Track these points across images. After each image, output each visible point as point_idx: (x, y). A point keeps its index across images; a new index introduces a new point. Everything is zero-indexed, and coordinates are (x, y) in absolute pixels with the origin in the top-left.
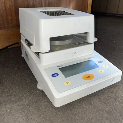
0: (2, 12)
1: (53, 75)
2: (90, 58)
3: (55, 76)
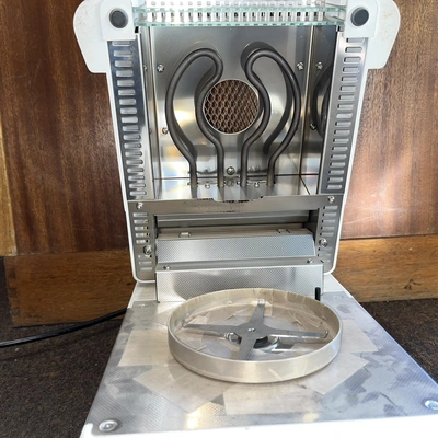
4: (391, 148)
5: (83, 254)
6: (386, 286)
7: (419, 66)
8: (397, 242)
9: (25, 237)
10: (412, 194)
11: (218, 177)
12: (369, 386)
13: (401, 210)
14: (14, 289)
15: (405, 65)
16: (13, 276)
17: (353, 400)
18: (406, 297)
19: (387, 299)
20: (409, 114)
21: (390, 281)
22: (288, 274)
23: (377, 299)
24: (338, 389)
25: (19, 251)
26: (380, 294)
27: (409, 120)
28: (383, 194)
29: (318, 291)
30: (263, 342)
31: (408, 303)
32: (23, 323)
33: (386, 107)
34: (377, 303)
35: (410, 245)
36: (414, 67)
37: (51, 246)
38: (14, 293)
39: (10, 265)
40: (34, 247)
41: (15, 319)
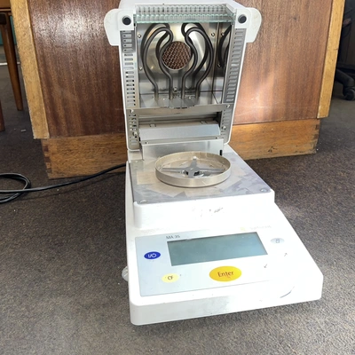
0: (102, 98)
2: (254, 228)
3: (152, 258)
4: (263, 71)
5: (88, 137)
6: (258, 150)
7: (280, 22)
8: (265, 125)
9: (53, 127)
10: (274, 98)
11: (169, 94)
12: (241, 186)
13: (267, 107)
14: (48, 158)
15: (272, 21)
16: (47, 150)
17: (234, 190)
18: (269, 157)
19: (258, 158)
20: (273, 50)
21: (260, 148)
22: (207, 144)
23: (253, 158)
24: (229, 188)
25: (50, 136)
26: (255, 155)
27: (273, 55)
28: (258, 98)
29: (221, 151)
30: (197, 174)
31: (269, 159)
32: (54, 177)
33: (260, 47)
34: (253, 160)
35: (272, 127)
36: (277, 23)
37: (69, 132)
38: (48, 159)
39: (44, 143)
40: (59, 133)
41: (49, 175)
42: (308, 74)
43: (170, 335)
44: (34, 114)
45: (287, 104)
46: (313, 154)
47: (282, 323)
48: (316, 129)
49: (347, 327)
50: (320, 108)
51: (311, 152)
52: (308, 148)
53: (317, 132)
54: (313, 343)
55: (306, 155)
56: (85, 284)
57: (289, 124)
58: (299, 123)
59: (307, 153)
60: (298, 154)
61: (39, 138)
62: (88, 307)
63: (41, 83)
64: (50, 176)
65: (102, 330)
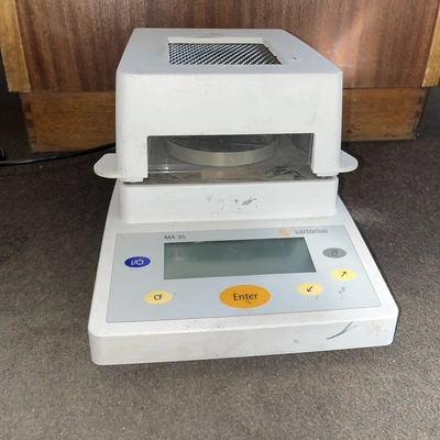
0: (107, 37)
1: (128, 263)
2: (302, 232)
3: (136, 266)
4: (347, 9)
8: (345, 93)
9: (36, 76)
10: (361, 52)
12: (288, 169)
13: (348, 66)
14: (31, 122)
16: (29, 110)
18: (347, 139)
25: (32, 88)
28: (337, 51)
32: (40, 149)
35: (355, 97)
37: (59, 86)
38: (31, 124)
39: (24, 100)
40: (45, 85)
41: (33, 146)
42: (414, 18)
43: (150, 384)
44: (8, 54)
45: (379, 62)
46: (411, 141)
47: (327, 377)
48: (419, 103)
49: (428, 390)
50: (427, 71)
51: (408, 137)
52: (404, 130)
53: (419, 108)
54: (370, 412)
55: (401, 141)
56: (43, 298)
57: (379, 94)
58: (394, 93)
59: (402, 138)
60: (389, 138)
61: (16, 90)
62: (38, 332)
63: (18, 8)
64: (35, 148)
65: (51, 368)
